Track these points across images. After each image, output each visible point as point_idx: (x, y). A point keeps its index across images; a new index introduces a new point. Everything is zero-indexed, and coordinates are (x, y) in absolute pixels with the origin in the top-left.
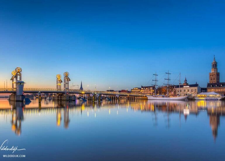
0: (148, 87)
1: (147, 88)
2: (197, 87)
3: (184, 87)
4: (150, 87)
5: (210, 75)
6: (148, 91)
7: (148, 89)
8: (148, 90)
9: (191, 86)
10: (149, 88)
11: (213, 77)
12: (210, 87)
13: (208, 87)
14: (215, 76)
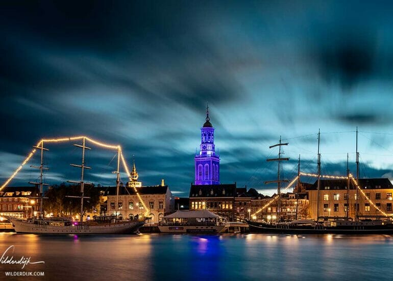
2: (164, 195)
5: (198, 163)
6: (13, 203)
7: (14, 196)
8: (16, 199)
11: (203, 166)
12: (197, 195)
13: (193, 195)
14: (210, 165)
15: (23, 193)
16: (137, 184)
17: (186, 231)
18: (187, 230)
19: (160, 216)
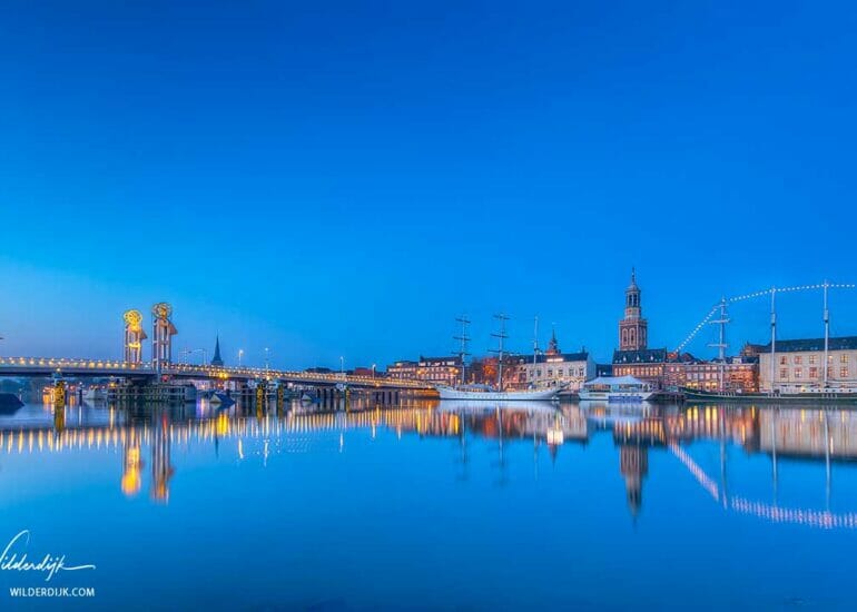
0: (440, 360)
1: (437, 364)
2: (585, 362)
4: (446, 359)
5: (622, 328)
6: (440, 372)
7: (441, 365)
8: (442, 369)
9: (569, 358)
10: (443, 364)
11: (629, 331)
12: (621, 362)
13: (617, 362)
14: (636, 329)
15: (449, 363)
17: (608, 398)
18: (610, 397)
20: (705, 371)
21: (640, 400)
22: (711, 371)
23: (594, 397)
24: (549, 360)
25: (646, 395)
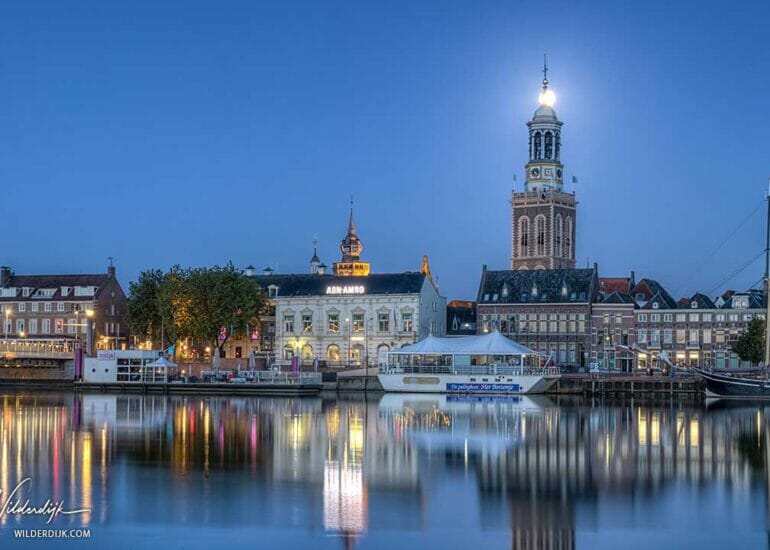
0: (56, 282)
1: (49, 292)
2: (415, 296)
3: (329, 290)
4: (73, 280)
5: (518, 213)
6: (53, 316)
7: (57, 297)
8: (61, 306)
9: (380, 284)
10: (65, 291)
11: (532, 222)
12: (495, 297)
13: (487, 297)
14: (548, 218)
15: (79, 291)
16: (357, 267)
17: (444, 389)
18: (449, 386)
19: (381, 349)
20: (675, 325)
21: (514, 393)
22: (688, 325)
23: (413, 387)
24: (331, 290)
25: (528, 382)
